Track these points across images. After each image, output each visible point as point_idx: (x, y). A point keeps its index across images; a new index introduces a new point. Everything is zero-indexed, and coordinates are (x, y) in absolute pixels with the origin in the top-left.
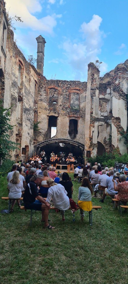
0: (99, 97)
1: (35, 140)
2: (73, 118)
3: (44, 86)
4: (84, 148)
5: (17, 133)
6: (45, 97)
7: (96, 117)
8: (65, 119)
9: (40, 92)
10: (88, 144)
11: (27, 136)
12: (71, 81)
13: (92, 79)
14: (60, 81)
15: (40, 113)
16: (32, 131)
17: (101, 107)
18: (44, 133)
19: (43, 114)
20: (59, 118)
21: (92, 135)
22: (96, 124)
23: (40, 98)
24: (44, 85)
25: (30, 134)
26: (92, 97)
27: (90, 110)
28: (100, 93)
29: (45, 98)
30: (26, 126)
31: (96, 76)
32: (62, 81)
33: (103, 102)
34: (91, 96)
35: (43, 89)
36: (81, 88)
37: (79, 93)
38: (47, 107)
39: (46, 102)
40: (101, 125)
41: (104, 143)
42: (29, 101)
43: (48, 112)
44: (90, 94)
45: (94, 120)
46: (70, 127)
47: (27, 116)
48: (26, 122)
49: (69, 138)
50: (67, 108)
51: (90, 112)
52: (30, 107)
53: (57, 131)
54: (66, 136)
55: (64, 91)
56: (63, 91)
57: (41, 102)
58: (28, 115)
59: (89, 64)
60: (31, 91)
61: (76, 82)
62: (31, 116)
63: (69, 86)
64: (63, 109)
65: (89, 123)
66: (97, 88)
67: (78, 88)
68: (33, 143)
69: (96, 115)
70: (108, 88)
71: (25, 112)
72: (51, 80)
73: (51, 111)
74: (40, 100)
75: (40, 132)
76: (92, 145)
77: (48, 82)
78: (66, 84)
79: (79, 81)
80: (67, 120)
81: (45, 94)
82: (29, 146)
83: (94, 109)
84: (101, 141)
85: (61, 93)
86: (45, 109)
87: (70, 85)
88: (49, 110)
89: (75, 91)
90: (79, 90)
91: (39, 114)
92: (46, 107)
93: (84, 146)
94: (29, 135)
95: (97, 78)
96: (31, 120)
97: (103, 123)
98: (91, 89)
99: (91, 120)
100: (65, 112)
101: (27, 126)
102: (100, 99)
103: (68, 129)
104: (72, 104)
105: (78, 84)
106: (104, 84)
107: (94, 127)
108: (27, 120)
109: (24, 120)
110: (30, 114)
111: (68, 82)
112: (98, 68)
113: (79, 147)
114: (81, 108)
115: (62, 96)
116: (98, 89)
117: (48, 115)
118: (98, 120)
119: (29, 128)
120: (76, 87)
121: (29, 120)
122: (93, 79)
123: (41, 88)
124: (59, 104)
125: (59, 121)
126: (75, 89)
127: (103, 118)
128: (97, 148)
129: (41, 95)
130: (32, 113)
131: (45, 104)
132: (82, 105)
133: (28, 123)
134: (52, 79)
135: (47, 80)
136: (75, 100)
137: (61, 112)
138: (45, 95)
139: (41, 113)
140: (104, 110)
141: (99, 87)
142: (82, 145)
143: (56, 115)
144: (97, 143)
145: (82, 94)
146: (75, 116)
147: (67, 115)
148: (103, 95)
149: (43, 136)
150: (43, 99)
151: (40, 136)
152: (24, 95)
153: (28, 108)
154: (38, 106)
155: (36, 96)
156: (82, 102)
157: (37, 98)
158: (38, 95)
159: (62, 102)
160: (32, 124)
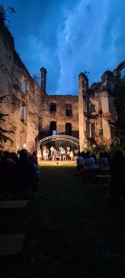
0: (89, 99)
2: (68, 122)
3: (46, 100)
5: (21, 130)
8: (62, 123)
9: (43, 104)
10: (83, 138)
11: (32, 134)
13: (83, 84)
19: (46, 120)
21: (85, 130)
22: (88, 121)
25: (35, 133)
28: (90, 96)
29: (47, 108)
30: (31, 126)
32: (59, 95)
34: (83, 97)
35: (45, 102)
38: (49, 114)
39: (48, 111)
42: (34, 108)
46: (66, 128)
51: (83, 111)
53: (56, 132)
57: (44, 111)
58: (33, 118)
60: (35, 100)
61: (69, 96)
64: (60, 115)
69: (88, 114)
74: (43, 109)
79: (71, 95)
80: (64, 123)
82: (35, 143)
86: (47, 116)
88: (50, 117)
89: (68, 103)
90: (72, 102)
91: (42, 119)
96: (36, 123)
102: (90, 101)
103: (65, 130)
108: (32, 121)
109: (29, 121)
110: (35, 118)
112: (87, 77)
114: (74, 114)
115: (59, 106)
116: (87, 93)
118: (89, 117)
119: (34, 128)
121: (34, 122)
124: (57, 112)
125: (58, 124)
129: (44, 106)
133: (32, 124)
134: (52, 95)
135: (48, 96)
137: (59, 118)
138: (47, 106)
139: (44, 119)
143: (55, 120)
145: (74, 104)
146: (69, 120)
147: (64, 120)
152: (28, 100)
153: (33, 112)
154: (42, 114)
155: (40, 106)
156: (74, 110)
157: (41, 108)
158: (42, 106)
159: (60, 110)
160: (37, 126)
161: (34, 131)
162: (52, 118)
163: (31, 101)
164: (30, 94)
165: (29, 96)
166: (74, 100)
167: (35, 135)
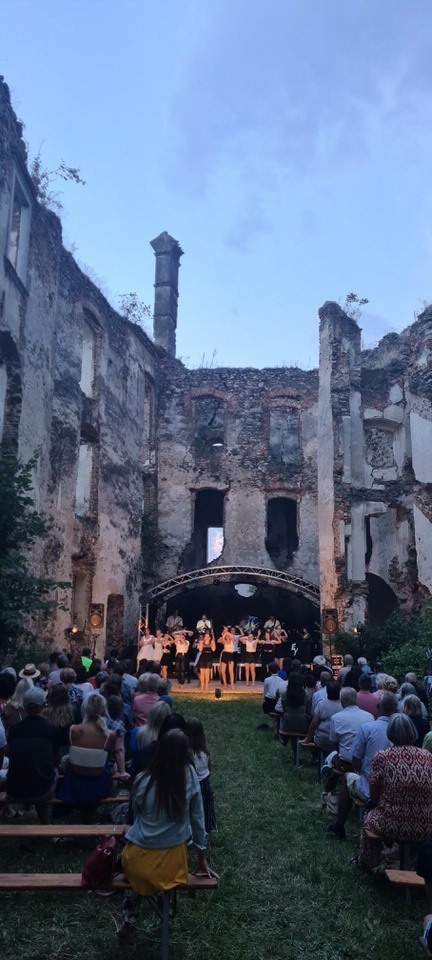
0: (362, 415)
1: (146, 574)
2: (281, 494)
3: (178, 390)
4: (319, 599)
5: (76, 550)
6: (180, 425)
7: (357, 485)
9: (165, 408)
10: (332, 586)
11: (118, 560)
12: (268, 370)
13: (334, 354)
14: (229, 371)
15: (164, 479)
16: (137, 542)
17: (375, 449)
18: (180, 550)
19: (176, 484)
20: (230, 496)
21: (342, 550)
22: (359, 511)
23: (164, 432)
24: (179, 386)
25: (128, 554)
26: (337, 416)
27: (333, 461)
28: (366, 402)
29: (182, 429)
30: (111, 527)
31: (346, 345)
32: (237, 370)
33: (380, 434)
34: (333, 412)
35: (175, 402)
36: (305, 391)
37: (299, 407)
38: (189, 458)
40: (376, 516)
41: (391, 581)
42: (123, 443)
43: (192, 475)
44: (328, 405)
45: (349, 497)
46: (269, 526)
47: (117, 491)
48: (110, 513)
49: (269, 566)
50: (256, 461)
51: (331, 469)
52: (128, 462)
53: (225, 540)
54: (257, 557)
55: (246, 404)
56: (241, 404)
58: (120, 489)
59: (321, 309)
62: (133, 490)
63: (261, 385)
64: (243, 463)
65: (331, 506)
66: (352, 384)
67: (292, 391)
68: (139, 585)
69: (357, 479)
70: (392, 385)
71: (106, 479)
72: (201, 370)
73: (201, 473)
75: (167, 547)
76: (345, 587)
77: (191, 377)
78: (250, 378)
79: (296, 369)
80: (259, 501)
81: (179, 417)
82: (126, 598)
83: (347, 456)
84: (381, 571)
85: (235, 411)
86: (181, 467)
87: (266, 381)
88: (195, 470)
89: (281, 402)
90: (297, 398)
91: (160, 484)
92: (187, 460)
93: (318, 591)
94: (123, 557)
95: (353, 351)
96: (131, 507)
97: (383, 507)
98: (333, 391)
99: (336, 496)
100: (249, 475)
101: (115, 526)
102: (367, 422)
103: (262, 531)
104: (278, 446)
105: (292, 377)
106: (378, 370)
107: (348, 521)
108: (117, 504)
109: (106, 505)
110: (128, 486)
111: (256, 371)
112: (354, 318)
113: (300, 595)
114: (306, 457)
115: (238, 421)
116: (356, 388)
117: (191, 485)
118: (362, 495)
120: (284, 386)
121: (124, 506)
122: (336, 357)
123: (169, 397)
124: (230, 449)
125: (232, 504)
126: (283, 397)
127: (381, 487)
128: (368, 600)
129: (168, 421)
130: (133, 482)
131: (183, 449)
132: (308, 449)
134: (205, 367)
135: (187, 371)
136: (285, 432)
137: (239, 474)
138: (181, 421)
140: (385, 460)
141: (362, 381)
142: (311, 588)
143: (221, 486)
144: (363, 578)
145: (309, 411)
146: (286, 485)
147: (259, 483)
148: (376, 408)
149: (176, 559)
150: (175, 432)
151: (167, 561)
152: (104, 418)
153: (120, 463)
154: (157, 458)
155: (151, 423)
156: (308, 436)
157: (153, 431)
158: (157, 421)
159: (240, 440)
160: (137, 518)
161: (124, 547)
162: (205, 476)
163: (114, 420)
164: (113, 389)
165: (107, 399)
166: (308, 390)
167: (128, 562)
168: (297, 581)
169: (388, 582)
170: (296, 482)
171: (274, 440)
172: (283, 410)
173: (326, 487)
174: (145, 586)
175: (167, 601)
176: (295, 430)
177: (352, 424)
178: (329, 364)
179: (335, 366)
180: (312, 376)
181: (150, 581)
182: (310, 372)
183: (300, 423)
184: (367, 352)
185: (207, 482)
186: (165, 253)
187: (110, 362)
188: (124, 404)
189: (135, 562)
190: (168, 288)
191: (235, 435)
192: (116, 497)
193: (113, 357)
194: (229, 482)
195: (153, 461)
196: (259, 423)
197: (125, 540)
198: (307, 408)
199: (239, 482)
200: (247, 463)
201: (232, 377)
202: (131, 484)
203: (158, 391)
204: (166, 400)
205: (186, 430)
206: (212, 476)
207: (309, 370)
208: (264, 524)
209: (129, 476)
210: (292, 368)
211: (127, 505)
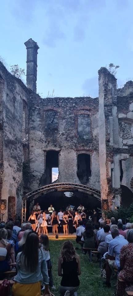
0: (117, 116)
1: (24, 188)
2: (83, 152)
3: (38, 108)
4: (100, 196)
6: (39, 123)
7: (116, 146)
8: (70, 154)
9: (32, 116)
10: (106, 190)
11: (12, 181)
12: (77, 98)
13: (105, 90)
14: (60, 99)
15: (32, 147)
16: (21, 174)
17: (124, 131)
18: (40, 177)
19: (38, 148)
20: (61, 153)
21: (110, 174)
22: (117, 158)
23: (32, 126)
24: (38, 106)
25: (17, 179)
26: (107, 117)
27: (105, 136)
28: (119, 111)
29: (40, 124)
30: (9, 167)
31: (110, 86)
32: (63, 98)
33: (126, 125)
34: (105, 115)
35: (36, 113)
36: (93, 107)
37: (90, 114)
38: (43, 137)
39: (41, 130)
40: (124, 160)
42: (14, 130)
43: (44, 144)
44: (103, 112)
45: (112, 152)
46: (78, 166)
47: (12, 151)
48: (9, 161)
49: (78, 183)
50: (72, 138)
51: (105, 140)
52: (16, 139)
53: (59, 172)
54: (73, 180)
55: (68, 113)
56: (65, 113)
57: (34, 131)
58: (13, 150)
59: (99, 71)
60: (16, 114)
61: (85, 99)
62: (19, 151)
63: (74, 105)
64: (66, 139)
65: (105, 156)
66: (113, 103)
67: (88, 107)
68: (22, 193)
69: (116, 144)
70: (130, 103)
71: (7, 146)
72: (47, 99)
73: (48, 144)
74: (32, 128)
75: (34, 176)
76: (112, 190)
77: (43, 102)
78: (69, 102)
79: (89, 97)
80: (74, 155)
81: (38, 119)
82: (16, 198)
83: (112, 134)
84: (127, 184)
85: (63, 116)
86: (39, 141)
87: (76, 103)
88: (46, 142)
89: (83, 112)
90: (90, 110)
91: (30, 148)
92: (42, 138)
93: (100, 193)
94: (15, 180)
95: (113, 88)
96: (18, 158)
97: (127, 156)
98: (105, 106)
99: (107, 151)
100: (69, 144)
101: (11, 166)
102: (120, 119)
103: (75, 168)
104: (82, 132)
105: (87, 101)
106: (124, 97)
107: (112, 162)
108: (12, 157)
109: (7, 157)
110: (16, 149)
111: (72, 99)
112: (113, 74)
113: (92, 195)
114: (94, 137)
115: (64, 120)
116: (115, 105)
117: (44, 149)
118: (118, 151)
119: (15, 170)
120: (84, 105)
121: (15, 158)
122: (106, 91)
123: (34, 111)
124: (61, 133)
125: (62, 156)
126: (83, 110)
127: (127, 147)
128: (121, 196)
129: (33, 121)
130: (19, 148)
131: (40, 133)
132: (95, 133)
133: (13, 161)
134: (49, 97)
135: (41, 99)
136: (85, 126)
137: (65, 144)
138: (40, 121)
139: (35, 148)
140: (128, 136)
141: (117, 102)
142: (97, 192)
143: (57, 149)
144: (119, 187)
145: (95, 116)
146: (85, 148)
147: (74, 148)
148: (124, 113)
149: (38, 181)
150: (37, 126)
151: (34, 182)
152: (5, 119)
153: (12, 139)
154: (29, 137)
155: (26, 122)
156: (95, 127)
157: (27, 125)
158: (28, 121)
159: (65, 129)
160: (21, 163)
161: (15, 176)
162: (50, 144)
163: (10, 120)
164: (9, 106)
165: (6, 111)
166: (94, 107)
167: (17, 182)
168: (91, 189)
169: (130, 188)
170: (90, 147)
171: (80, 129)
172: (84, 116)
173: (102, 148)
174: (25, 193)
175: (34, 200)
176: (89, 125)
177: (113, 120)
178: (103, 94)
179: (105, 95)
180: (96, 100)
181: (26, 191)
182: (95, 99)
183: (91, 121)
184: (119, 90)
185: (51, 148)
186: (31, 48)
187: (7, 95)
188: (14, 113)
189: (20, 182)
190: (32, 63)
191: (63, 127)
192: (11, 154)
193: (9, 93)
194: (61, 147)
195: (27, 139)
196: (73, 121)
197: (16, 173)
198: (94, 115)
199: (65, 147)
200: (69, 139)
201: (61, 102)
202: (18, 148)
203: (29, 108)
204: (32, 112)
205: (41, 125)
206: (53, 145)
207: (94, 98)
208: (76, 165)
209: (16, 145)
210: (87, 97)
211: (16, 158)
